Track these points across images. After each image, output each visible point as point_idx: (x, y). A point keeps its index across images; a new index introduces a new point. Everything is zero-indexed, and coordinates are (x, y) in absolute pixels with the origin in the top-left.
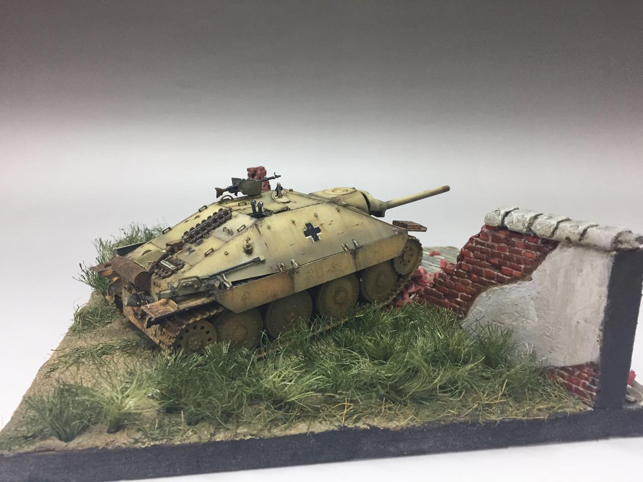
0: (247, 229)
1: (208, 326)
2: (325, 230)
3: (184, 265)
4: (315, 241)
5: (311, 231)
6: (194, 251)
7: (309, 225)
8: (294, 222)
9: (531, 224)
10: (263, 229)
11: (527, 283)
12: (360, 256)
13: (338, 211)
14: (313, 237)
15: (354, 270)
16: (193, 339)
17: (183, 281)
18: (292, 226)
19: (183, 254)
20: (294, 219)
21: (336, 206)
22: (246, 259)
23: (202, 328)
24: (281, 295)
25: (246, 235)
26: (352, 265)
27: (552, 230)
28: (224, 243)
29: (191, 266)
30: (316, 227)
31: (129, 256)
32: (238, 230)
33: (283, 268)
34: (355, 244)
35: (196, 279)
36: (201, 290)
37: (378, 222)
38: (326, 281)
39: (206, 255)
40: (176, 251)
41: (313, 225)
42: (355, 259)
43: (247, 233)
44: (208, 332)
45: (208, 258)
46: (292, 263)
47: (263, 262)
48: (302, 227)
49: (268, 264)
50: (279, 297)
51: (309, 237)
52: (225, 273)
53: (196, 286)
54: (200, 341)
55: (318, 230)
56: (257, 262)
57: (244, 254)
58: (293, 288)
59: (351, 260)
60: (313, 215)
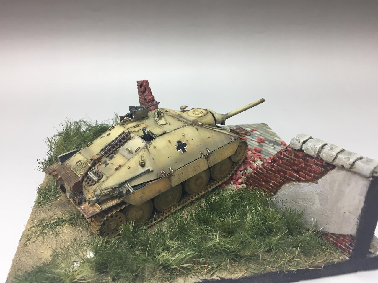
0: (141, 150)
1: (120, 215)
2: (189, 144)
3: (103, 176)
4: (183, 152)
5: (181, 146)
6: (108, 164)
7: (179, 142)
8: (170, 142)
9: (319, 152)
10: (151, 149)
11: (315, 185)
12: (211, 158)
13: (197, 130)
14: (182, 150)
15: (207, 167)
16: (111, 223)
17: (103, 192)
18: (169, 144)
19: (101, 166)
20: (170, 139)
21: (196, 126)
22: (142, 170)
23: (116, 216)
24: (163, 191)
25: (141, 154)
26: (206, 164)
27: (333, 159)
28: (127, 160)
29: (107, 177)
30: (184, 143)
31: (67, 163)
32: (135, 151)
33: (164, 175)
34: (207, 151)
35: (111, 190)
36: (115, 195)
37: (221, 134)
38: (190, 177)
39: (117, 169)
40: (97, 163)
41: (182, 142)
42: (208, 161)
43: (141, 152)
44: (120, 218)
45: (118, 172)
46: (170, 170)
47: (152, 171)
48: (175, 144)
49: (155, 172)
50: (162, 192)
51: (180, 150)
52: (129, 181)
53: (111, 194)
54: (116, 224)
55: (185, 145)
56: (148, 171)
57: (140, 167)
58: (171, 185)
59: (206, 162)
60: (182, 135)
